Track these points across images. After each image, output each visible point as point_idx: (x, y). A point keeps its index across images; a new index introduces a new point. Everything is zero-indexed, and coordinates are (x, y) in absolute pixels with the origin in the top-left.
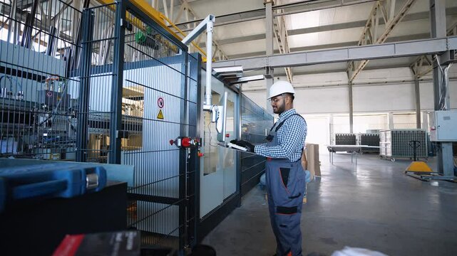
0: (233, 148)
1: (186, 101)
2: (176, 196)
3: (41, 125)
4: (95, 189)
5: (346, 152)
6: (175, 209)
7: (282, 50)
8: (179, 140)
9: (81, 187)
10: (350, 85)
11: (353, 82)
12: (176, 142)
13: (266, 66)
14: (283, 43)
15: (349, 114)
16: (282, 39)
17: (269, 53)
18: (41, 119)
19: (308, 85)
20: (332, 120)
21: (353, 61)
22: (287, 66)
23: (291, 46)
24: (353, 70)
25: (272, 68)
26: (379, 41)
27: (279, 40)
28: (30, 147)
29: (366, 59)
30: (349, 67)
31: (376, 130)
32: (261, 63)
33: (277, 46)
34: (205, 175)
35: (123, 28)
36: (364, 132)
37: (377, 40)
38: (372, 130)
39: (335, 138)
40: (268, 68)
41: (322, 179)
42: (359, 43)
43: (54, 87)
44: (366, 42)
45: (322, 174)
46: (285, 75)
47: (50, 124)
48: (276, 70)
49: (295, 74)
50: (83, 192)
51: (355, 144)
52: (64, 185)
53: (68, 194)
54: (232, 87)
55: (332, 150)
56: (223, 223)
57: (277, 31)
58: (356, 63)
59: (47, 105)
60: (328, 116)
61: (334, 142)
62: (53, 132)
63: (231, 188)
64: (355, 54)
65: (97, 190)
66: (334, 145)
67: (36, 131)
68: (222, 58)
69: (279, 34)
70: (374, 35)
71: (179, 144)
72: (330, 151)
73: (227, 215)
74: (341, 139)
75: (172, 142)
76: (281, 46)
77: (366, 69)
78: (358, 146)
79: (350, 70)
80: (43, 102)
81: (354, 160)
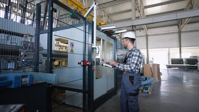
0: (105, 66)
1: (85, 44)
2: (82, 88)
3: (22, 56)
4: (27, 84)
5: (177, 68)
6: (81, 94)
7: (141, 17)
8: (82, 62)
9: (19, 84)
10: (180, 33)
11: (181, 31)
12: (81, 63)
13: (132, 25)
14: (141, 13)
15: (179, 48)
16: (141, 11)
17: (133, 18)
18: (22, 54)
19: (156, 34)
20: (169, 51)
21: (181, 19)
22: (144, 24)
23: (146, 14)
24: (181, 24)
25: (135, 26)
26: (197, 7)
27: (139, 12)
28: (20, 66)
29: (189, 18)
30: (179, 23)
31: (196, 57)
32: (129, 24)
33: (138, 14)
34: (96, 79)
35: (52, 11)
36: (188, 57)
37: (196, 6)
38: (193, 57)
39: (171, 61)
40: (133, 26)
41: (162, 82)
42: (185, 9)
43: (27, 39)
44: (189, 9)
45: (161, 79)
46: (143, 29)
47: (25, 56)
48: (137, 27)
49: (148, 28)
50: (20, 86)
51: (183, 64)
52: (11, 83)
53: (13, 86)
54: (111, 36)
55: (169, 67)
56: (107, 102)
57: (138, 7)
58: (183, 20)
59: (24, 47)
60: (167, 49)
61: (171, 63)
62: (27, 59)
63: (112, 85)
64: (180, 15)
65: (28, 85)
66: (171, 64)
67: (20, 59)
68: (111, 22)
69: (139, 9)
70: (194, 4)
71: (82, 64)
72: (168, 67)
73: (109, 99)
74: (174, 61)
75: (79, 63)
76: (140, 15)
77: (189, 23)
78: (185, 65)
79: (180, 24)
80: (23, 46)
81: (181, 72)
